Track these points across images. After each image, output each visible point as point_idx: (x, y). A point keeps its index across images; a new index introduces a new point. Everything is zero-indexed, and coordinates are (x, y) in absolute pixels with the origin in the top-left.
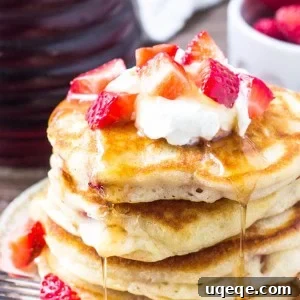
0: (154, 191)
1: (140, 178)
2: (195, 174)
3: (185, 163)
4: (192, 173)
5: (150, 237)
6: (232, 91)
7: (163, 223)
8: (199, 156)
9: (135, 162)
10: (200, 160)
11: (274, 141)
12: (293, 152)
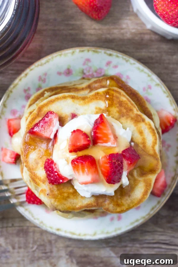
2: (103, 208)
9: (73, 204)
10: (105, 201)
11: (140, 181)
12: (148, 188)
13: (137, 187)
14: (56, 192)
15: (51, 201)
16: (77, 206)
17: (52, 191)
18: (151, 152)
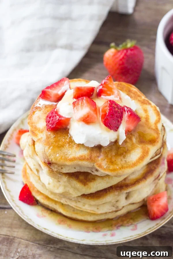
0: (75, 168)
1: (68, 163)
2: (95, 164)
3: (91, 158)
4: (94, 163)
5: (72, 187)
6: (118, 121)
7: (79, 182)
8: (98, 154)
9: (67, 155)
10: (99, 157)
11: (137, 146)
12: (145, 154)
13: (133, 151)
14: (52, 140)
15: (45, 148)
16: (69, 158)
17: (48, 138)
18: (153, 127)
